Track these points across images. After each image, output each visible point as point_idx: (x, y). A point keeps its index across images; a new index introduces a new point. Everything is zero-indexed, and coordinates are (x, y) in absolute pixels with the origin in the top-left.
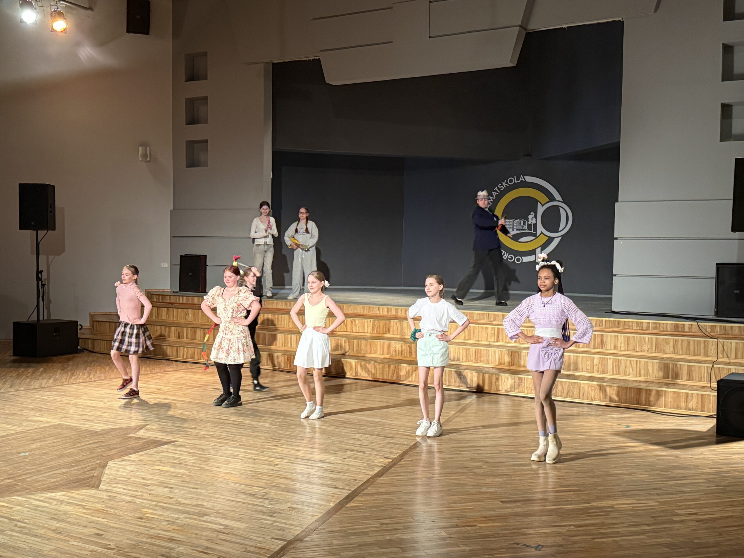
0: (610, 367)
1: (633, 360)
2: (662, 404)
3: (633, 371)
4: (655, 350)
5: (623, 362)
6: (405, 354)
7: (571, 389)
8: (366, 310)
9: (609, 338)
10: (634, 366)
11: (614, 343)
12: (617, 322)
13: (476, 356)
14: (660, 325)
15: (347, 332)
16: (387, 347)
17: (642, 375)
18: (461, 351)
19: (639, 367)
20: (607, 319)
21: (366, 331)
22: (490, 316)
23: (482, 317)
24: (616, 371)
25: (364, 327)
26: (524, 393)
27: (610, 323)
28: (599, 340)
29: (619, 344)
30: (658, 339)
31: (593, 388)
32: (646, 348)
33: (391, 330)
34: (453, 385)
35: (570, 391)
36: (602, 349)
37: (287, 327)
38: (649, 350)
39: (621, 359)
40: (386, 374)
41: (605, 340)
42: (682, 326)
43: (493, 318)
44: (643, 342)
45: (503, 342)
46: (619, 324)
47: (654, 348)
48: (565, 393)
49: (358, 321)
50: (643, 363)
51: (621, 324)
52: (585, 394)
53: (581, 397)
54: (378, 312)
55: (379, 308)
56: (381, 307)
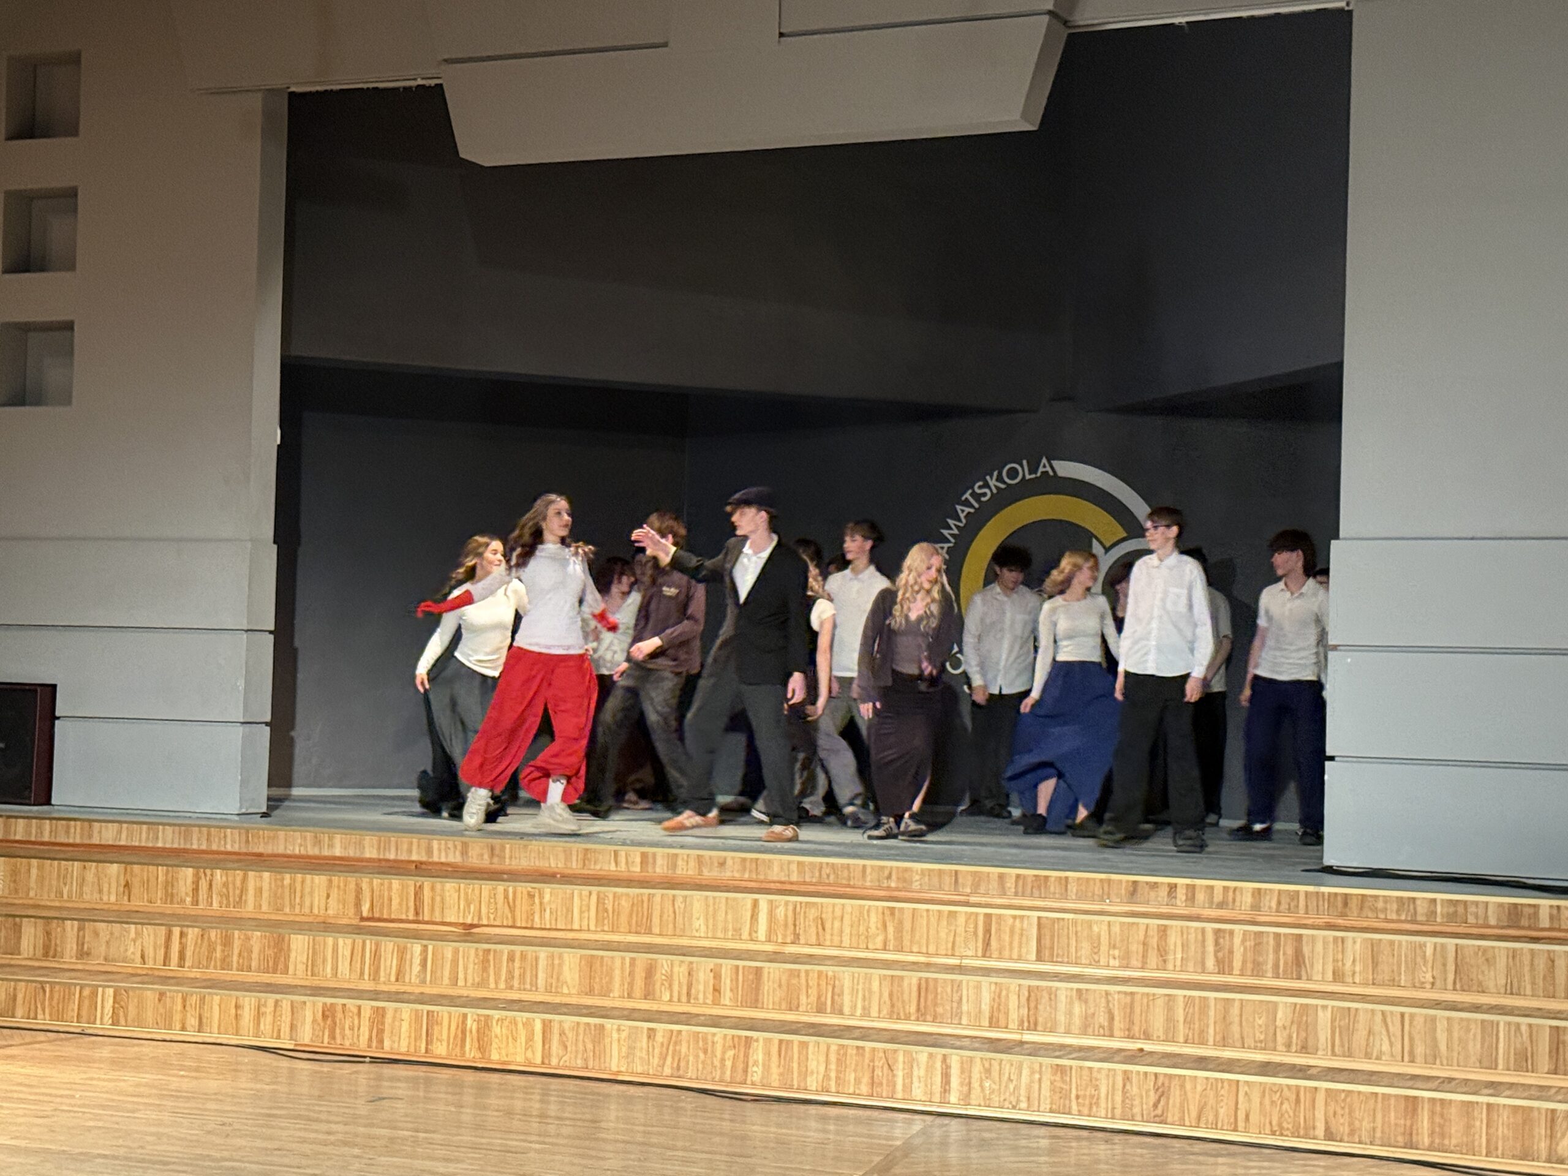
0: (1324, 1034)
1: (1392, 1013)
2: (1480, 1146)
3: (1391, 1044)
4: (1455, 983)
5: (1362, 1017)
6: (701, 996)
7: (1212, 1101)
8: (574, 858)
9: (1319, 947)
10: (1396, 1028)
11: (1335, 961)
12: (1339, 898)
13: (922, 1000)
14: (1466, 909)
15: (513, 927)
16: (644, 975)
17: (1419, 1059)
18: (875, 985)
19: (1410, 1033)
20: (1311, 889)
21: (576, 926)
22: (960, 880)
23: (935, 880)
24: (1342, 1046)
25: (570, 910)
26: (1069, 1113)
27: (1321, 903)
28: (1290, 951)
29: (1349, 963)
30: (1463, 947)
31: (1276, 1097)
32: (1429, 977)
33: (656, 920)
34: (851, 1091)
35: (1209, 1107)
36: (1299, 978)
37: (322, 912)
38: (1438, 983)
39: (1357, 1010)
40: (641, 1058)
41: (1306, 950)
42: (1531, 910)
43: (969, 883)
44: (1419, 959)
45: (1000, 958)
46: (1346, 904)
47: (1451, 977)
48: (1194, 1114)
49: (548, 892)
50: (1419, 1022)
51: (1354, 904)
52: (1251, 1118)
53: (1241, 1124)
54: (613, 867)
55: (616, 853)
56: (623, 851)
